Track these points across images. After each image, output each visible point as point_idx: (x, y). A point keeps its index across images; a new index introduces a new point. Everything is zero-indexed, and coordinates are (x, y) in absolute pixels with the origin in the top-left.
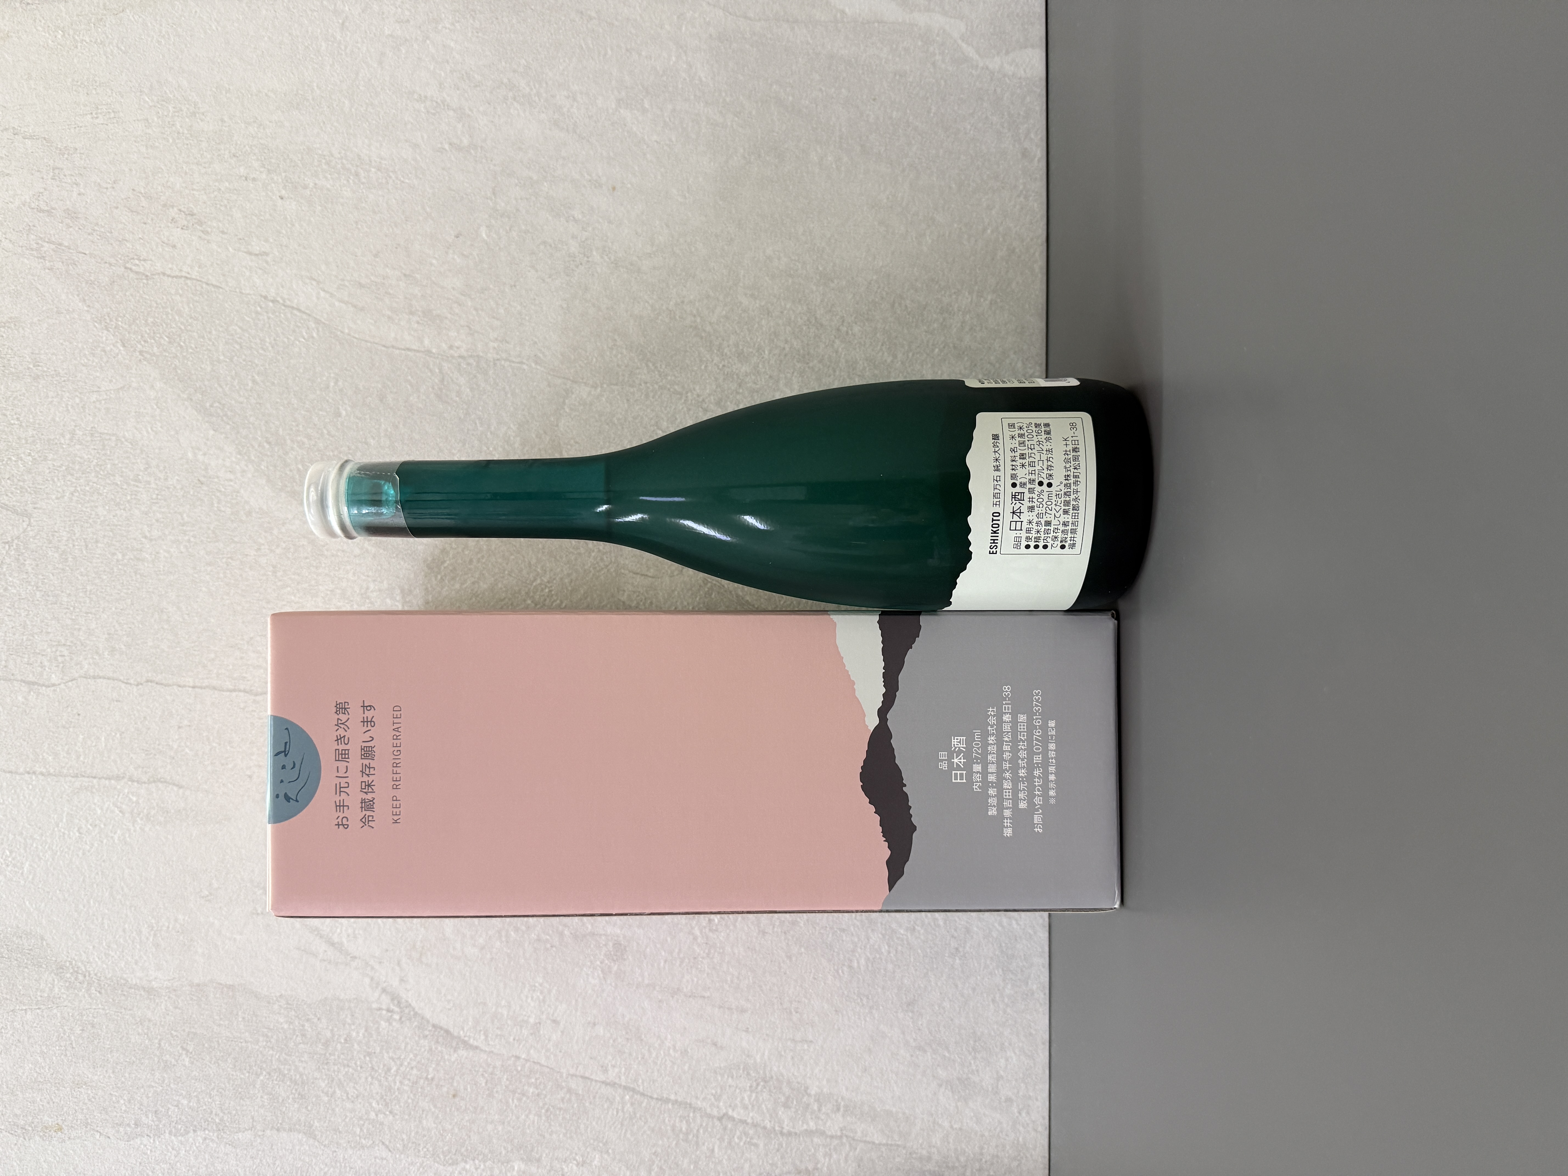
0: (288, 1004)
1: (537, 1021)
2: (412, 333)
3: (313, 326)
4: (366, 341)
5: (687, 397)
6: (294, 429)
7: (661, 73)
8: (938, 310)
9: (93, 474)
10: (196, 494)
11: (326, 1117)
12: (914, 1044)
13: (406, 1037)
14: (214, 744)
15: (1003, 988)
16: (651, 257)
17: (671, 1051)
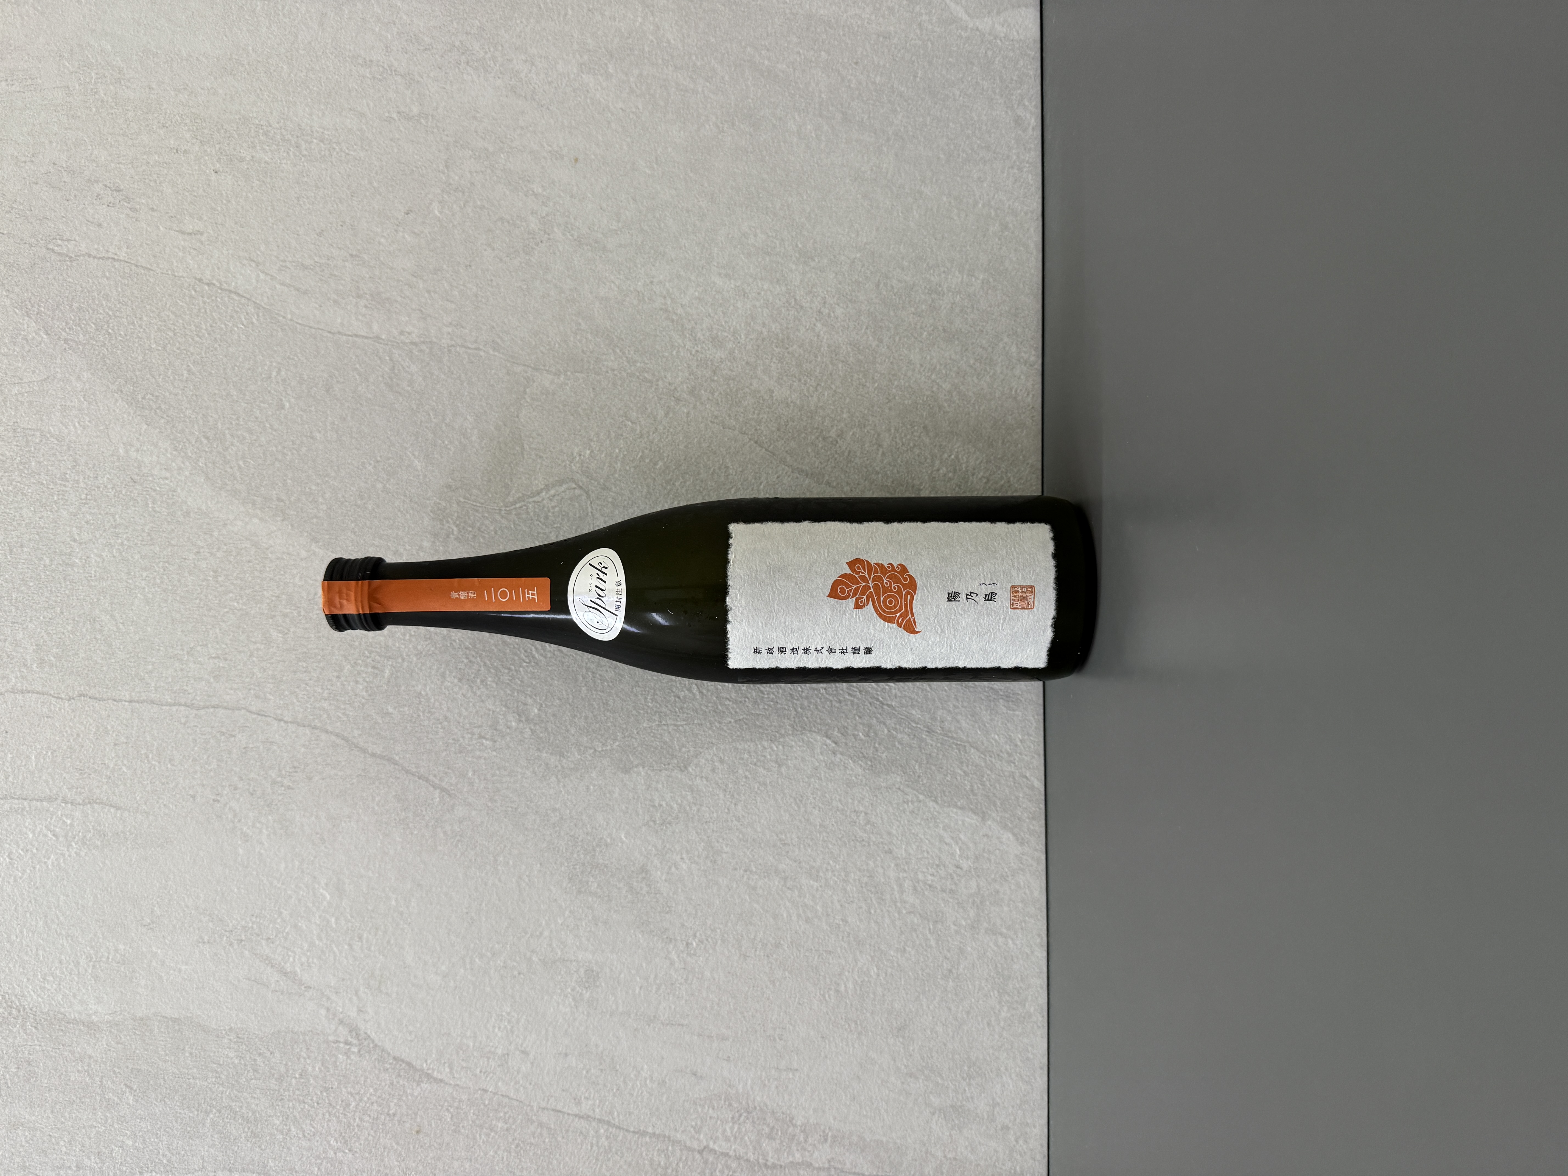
0: (238, 1037)
1: (505, 1052)
3: (253, 311)
4: (311, 327)
5: (657, 385)
6: (234, 422)
7: (626, 34)
8: (926, 291)
9: (16, 473)
10: (129, 493)
11: (281, 1157)
12: (905, 1071)
13: (365, 1071)
14: (153, 762)
15: (999, 1011)
16: (617, 234)
17: (648, 1082)
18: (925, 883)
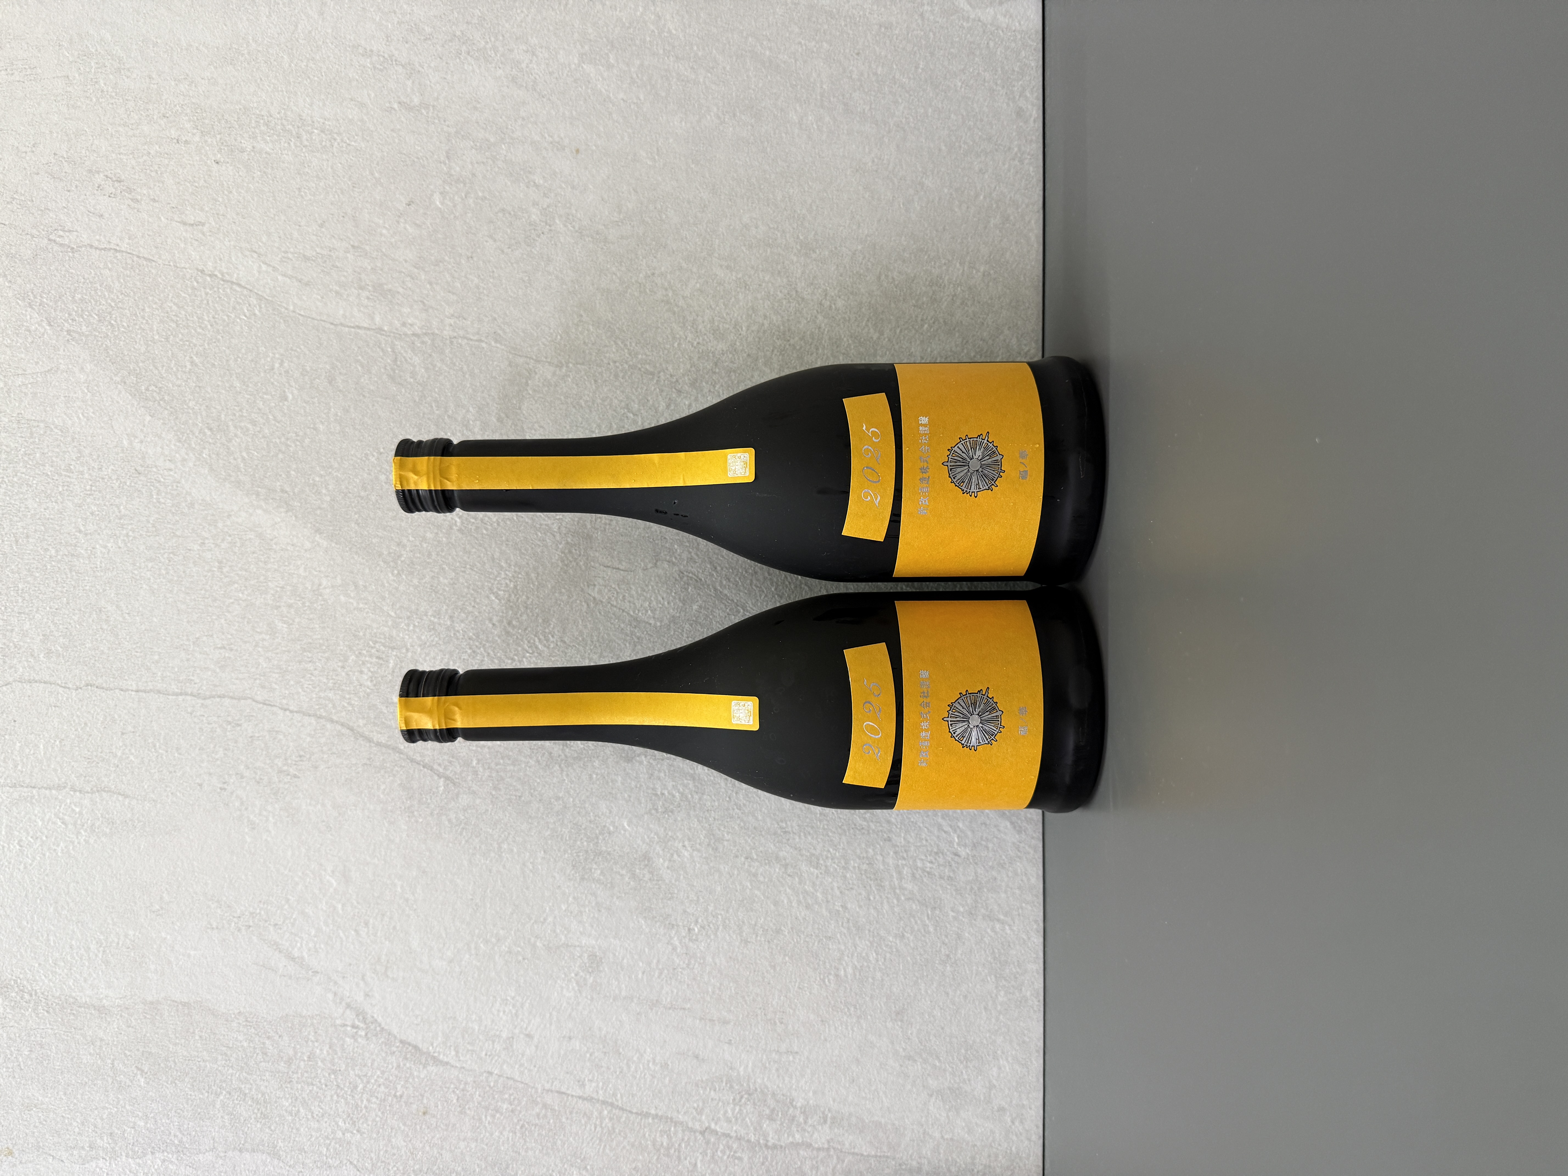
0: (247, 1021)
1: (510, 1036)
2: (362, 309)
3: (255, 302)
4: (313, 319)
5: (659, 377)
6: (237, 414)
7: (627, 25)
8: (927, 283)
10: (133, 484)
11: (290, 1137)
12: (904, 1054)
13: (372, 1054)
14: (160, 751)
15: (996, 995)
16: (618, 225)
17: (651, 1065)
18: (923, 870)
